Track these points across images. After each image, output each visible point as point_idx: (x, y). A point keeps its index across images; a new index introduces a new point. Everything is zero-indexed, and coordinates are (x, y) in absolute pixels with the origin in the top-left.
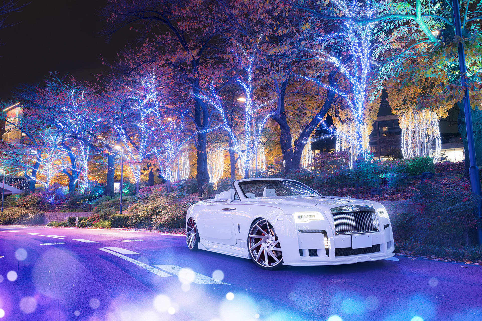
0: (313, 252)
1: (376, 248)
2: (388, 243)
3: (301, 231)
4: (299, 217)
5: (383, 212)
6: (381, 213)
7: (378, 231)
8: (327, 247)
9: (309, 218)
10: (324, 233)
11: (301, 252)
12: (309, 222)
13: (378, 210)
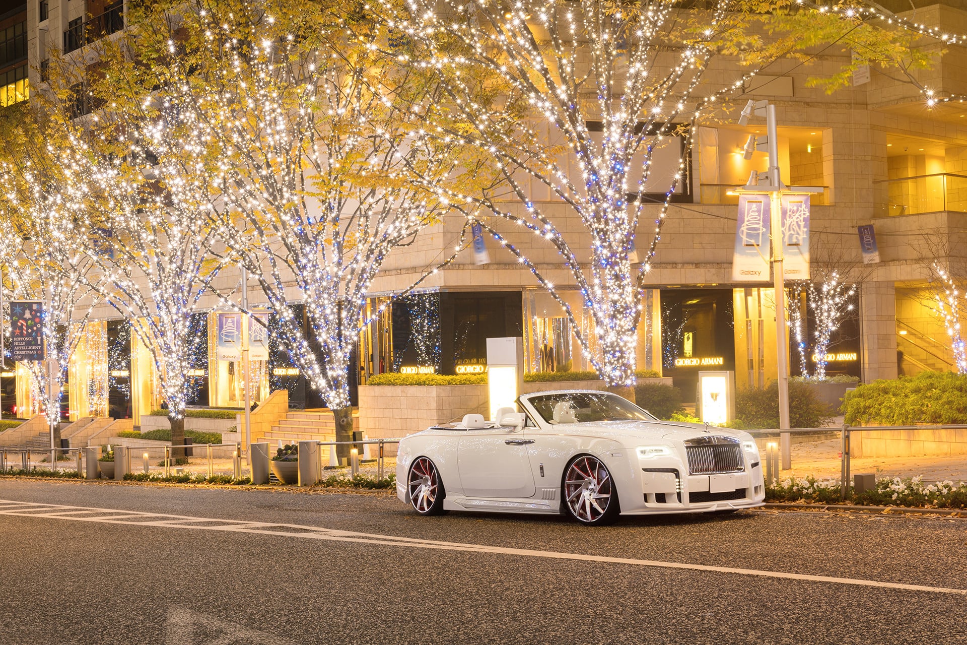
0: (661, 498)
1: (740, 493)
2: (756, 488)
3: (645, 470)
4: (642, 452)
5: (750, 446)
6: (748, 446)
7: (744, 471)
8: (678, 491)
9: (655, 454)
10: (676, 472)
11: (646, 497)
12: (655, 458)
13: (743, 444)
